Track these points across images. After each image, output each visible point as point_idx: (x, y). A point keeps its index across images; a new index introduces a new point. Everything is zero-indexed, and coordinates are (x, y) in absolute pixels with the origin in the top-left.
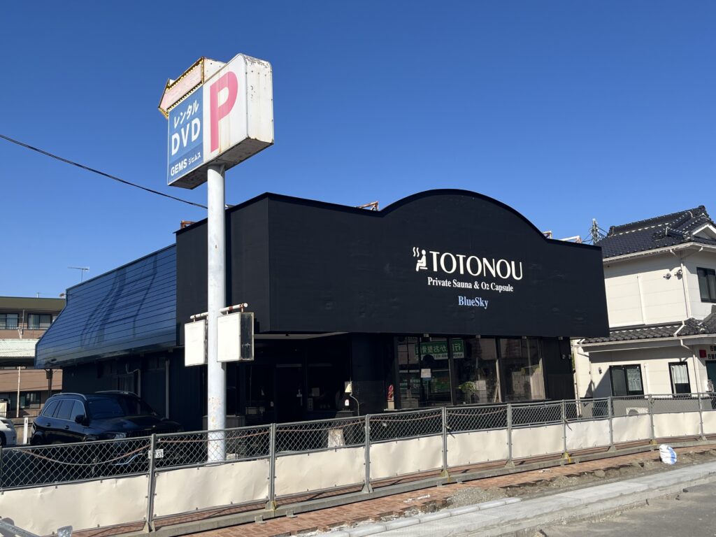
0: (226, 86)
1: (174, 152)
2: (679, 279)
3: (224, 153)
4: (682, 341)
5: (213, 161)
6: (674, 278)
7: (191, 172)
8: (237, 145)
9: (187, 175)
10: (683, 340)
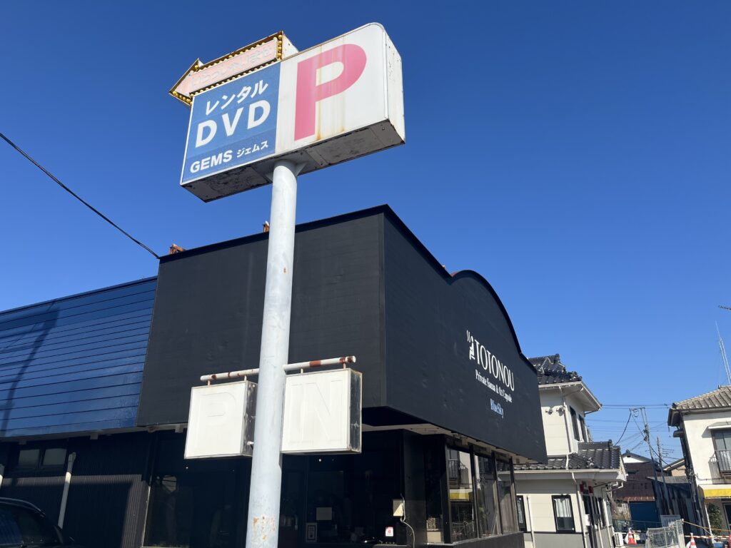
0: (336, 60)
1: (200, 143)
2: (560, 415)
3: (326, 141)
4: (573, 475)
5: (292, 153)
6: (556, 414)
7: (240, 168)
8: (356, 131)
9: (226, 173)
10: (574, 473)
